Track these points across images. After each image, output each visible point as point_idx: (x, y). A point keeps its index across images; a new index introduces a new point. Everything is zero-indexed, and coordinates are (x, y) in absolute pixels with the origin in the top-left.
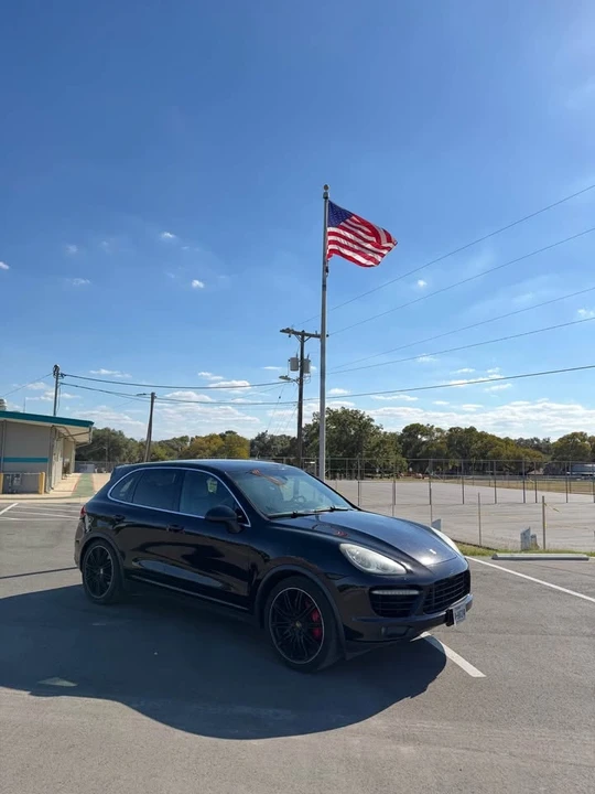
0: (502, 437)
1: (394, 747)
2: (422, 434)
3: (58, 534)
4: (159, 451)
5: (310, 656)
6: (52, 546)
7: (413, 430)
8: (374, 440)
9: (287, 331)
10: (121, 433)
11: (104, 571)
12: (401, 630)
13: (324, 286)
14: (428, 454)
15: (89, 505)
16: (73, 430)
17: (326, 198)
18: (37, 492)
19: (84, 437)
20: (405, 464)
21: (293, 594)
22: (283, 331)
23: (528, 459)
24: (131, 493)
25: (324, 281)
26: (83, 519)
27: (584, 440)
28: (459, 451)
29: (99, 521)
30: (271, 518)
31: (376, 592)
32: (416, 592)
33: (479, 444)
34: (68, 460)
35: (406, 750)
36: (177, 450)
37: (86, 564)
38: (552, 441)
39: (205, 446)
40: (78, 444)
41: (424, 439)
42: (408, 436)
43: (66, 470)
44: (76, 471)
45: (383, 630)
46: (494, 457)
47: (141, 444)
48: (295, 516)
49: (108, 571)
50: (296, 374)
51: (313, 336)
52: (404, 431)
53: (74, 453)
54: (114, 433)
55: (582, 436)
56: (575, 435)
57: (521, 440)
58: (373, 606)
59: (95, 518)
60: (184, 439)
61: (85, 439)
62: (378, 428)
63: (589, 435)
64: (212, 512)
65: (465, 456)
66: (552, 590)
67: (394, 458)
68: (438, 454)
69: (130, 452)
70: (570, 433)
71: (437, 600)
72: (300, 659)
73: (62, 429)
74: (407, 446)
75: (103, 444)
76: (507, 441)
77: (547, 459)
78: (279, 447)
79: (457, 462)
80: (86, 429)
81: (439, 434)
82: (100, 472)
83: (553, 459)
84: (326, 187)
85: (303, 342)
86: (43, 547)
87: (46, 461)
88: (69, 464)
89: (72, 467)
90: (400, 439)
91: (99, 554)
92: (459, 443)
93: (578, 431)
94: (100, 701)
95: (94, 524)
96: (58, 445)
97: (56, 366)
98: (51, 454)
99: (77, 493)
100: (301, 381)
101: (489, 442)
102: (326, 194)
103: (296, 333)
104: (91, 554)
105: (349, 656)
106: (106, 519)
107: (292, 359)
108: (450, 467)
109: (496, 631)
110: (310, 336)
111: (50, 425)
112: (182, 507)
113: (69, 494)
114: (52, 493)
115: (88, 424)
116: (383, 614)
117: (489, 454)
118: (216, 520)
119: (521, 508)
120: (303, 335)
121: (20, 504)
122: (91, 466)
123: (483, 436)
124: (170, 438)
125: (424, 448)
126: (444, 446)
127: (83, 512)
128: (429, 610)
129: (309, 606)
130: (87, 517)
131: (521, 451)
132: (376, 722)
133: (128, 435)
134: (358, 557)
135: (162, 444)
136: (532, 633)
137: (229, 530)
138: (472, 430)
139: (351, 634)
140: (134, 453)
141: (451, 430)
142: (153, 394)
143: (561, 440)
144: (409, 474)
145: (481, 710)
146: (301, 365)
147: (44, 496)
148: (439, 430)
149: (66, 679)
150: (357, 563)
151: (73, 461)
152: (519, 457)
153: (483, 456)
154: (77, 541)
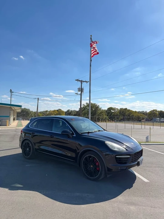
0: (134, 111)
1: (128, 207)
2: (113, 110)
3: (13, 138)
4: (40, 114)
5: (96, 176)
6: (11, 141)
7: (110, 109)
8: (99, 112)
9: (77, 80)
10: (29, 110)
11: (29, 149)
12: (125, 168)
13: (90, 65)
14: (114, 115)
15: (24, 129)
16: (16, 108)
17: (91, 39)
18: (6, 126)
19: (19, 110)
20: (108, 118)
21: (90, 157)
22: (76, 80)
23: (141, 117)
24: (37, 126)
25: (90, 64)
26: (22, 133)
27: (156, 112)
28: (122, 115)
29: (26, 134)
30: (82, 133)
31: (117, 157)
32: (129, 156)
33: (128, 113)
34: (14, 117)
35: (132, 208)
36: (45, 114)
37: (23, 147)
38: (147, 112)
39: (53, 113)
40: (17, 112)
41: (113, 111)
42: (109, 111)
43: (14, 120)
44: (17, 120)
45: (119, 168)
46: (132, 116)
47: (35, 112)
48: (89, 133)
49: (30, 149)
50: (80, 92)
51: (85, 82)
52: (108, 109)
53: (16, 115)
54: (27, 109)
55: (156, 111)
56: (154, 110)
57: (139, 111)
58: (117, 161)
59: (25, 133)
60: (47, 111)
61: (19, 111)
62: (101, 108)
63: (158, 110)
64: (63, 132)
65: (124, 116)
66: (159, 154)
67: (105, 116)
68: (117, 115)
69: (32, 115)
70: (153, 110)
71: (135, 159)
72: (93, 177)
73: (13, 108)
74: (108, 113)
75: (24, 112)
76: (136, 112)
77: (146, 117)
78: (73, 113)
79: (122, 117)
80: (20, 108)
81: (117, 110)
82: (23, 120)
83: (148, 117)
84: (91, 36)
85: (82, 83)
86: (9, 141)
87: (9, 117)
88: (15, 118)
89: (16, 119)
90: (106, 111)
91: (27, 144)
92: (123, 112)
93: (155, 109)
94: (31, 192)
95: (25, 135)
96: (12, 112)
97: (11, 90)
98: (10, 115)
99: (18, 126)
100: (81, 95)
101: (131, 112)
102: (91, 38)
103: (80, 81)
104: (24, 144)
105: (108, 176)
106: (29, 134)
107: (79, 88)
108: (120, 119)
109: (148, 167)
110: (84, 82)
111: (10, 106)
112: (53, 130)
113: (16, 126)
114: (10, 126)
115: (20, 106)
116: (119, 163)
117: (131, 115)
118: (65, 134)
119: (141, 130)
120: (82, 81)
121: (1, 129)
122: (21, 119)
123: (129, 110)
124: (43, 111)
125: (113, 114)
126: (119, 113)
127: (21, 131)
128: (133, 162)
129: (95, 161)
130: (23, 133)
131: (139, 115)
132: (120, 198)
133: (31, 110)
134: (111, 146)
135: (40, 112)
136: (159, 167)
137: (69, 137)
138: (126, 109)
139: (109, 170)
140: (33, 115)
141: (120, 109)
142: (38, 99)
143: (150, 112)
144: (109, 121)
145: (151, 193)
146: (81, 90)
147: (8, 127)
148: (117, 109)
149: (20, 184)
150: (111, 147)
151: (16, 117)
152: (139, 116)
153: (129, 116)
154: (20, 140)
